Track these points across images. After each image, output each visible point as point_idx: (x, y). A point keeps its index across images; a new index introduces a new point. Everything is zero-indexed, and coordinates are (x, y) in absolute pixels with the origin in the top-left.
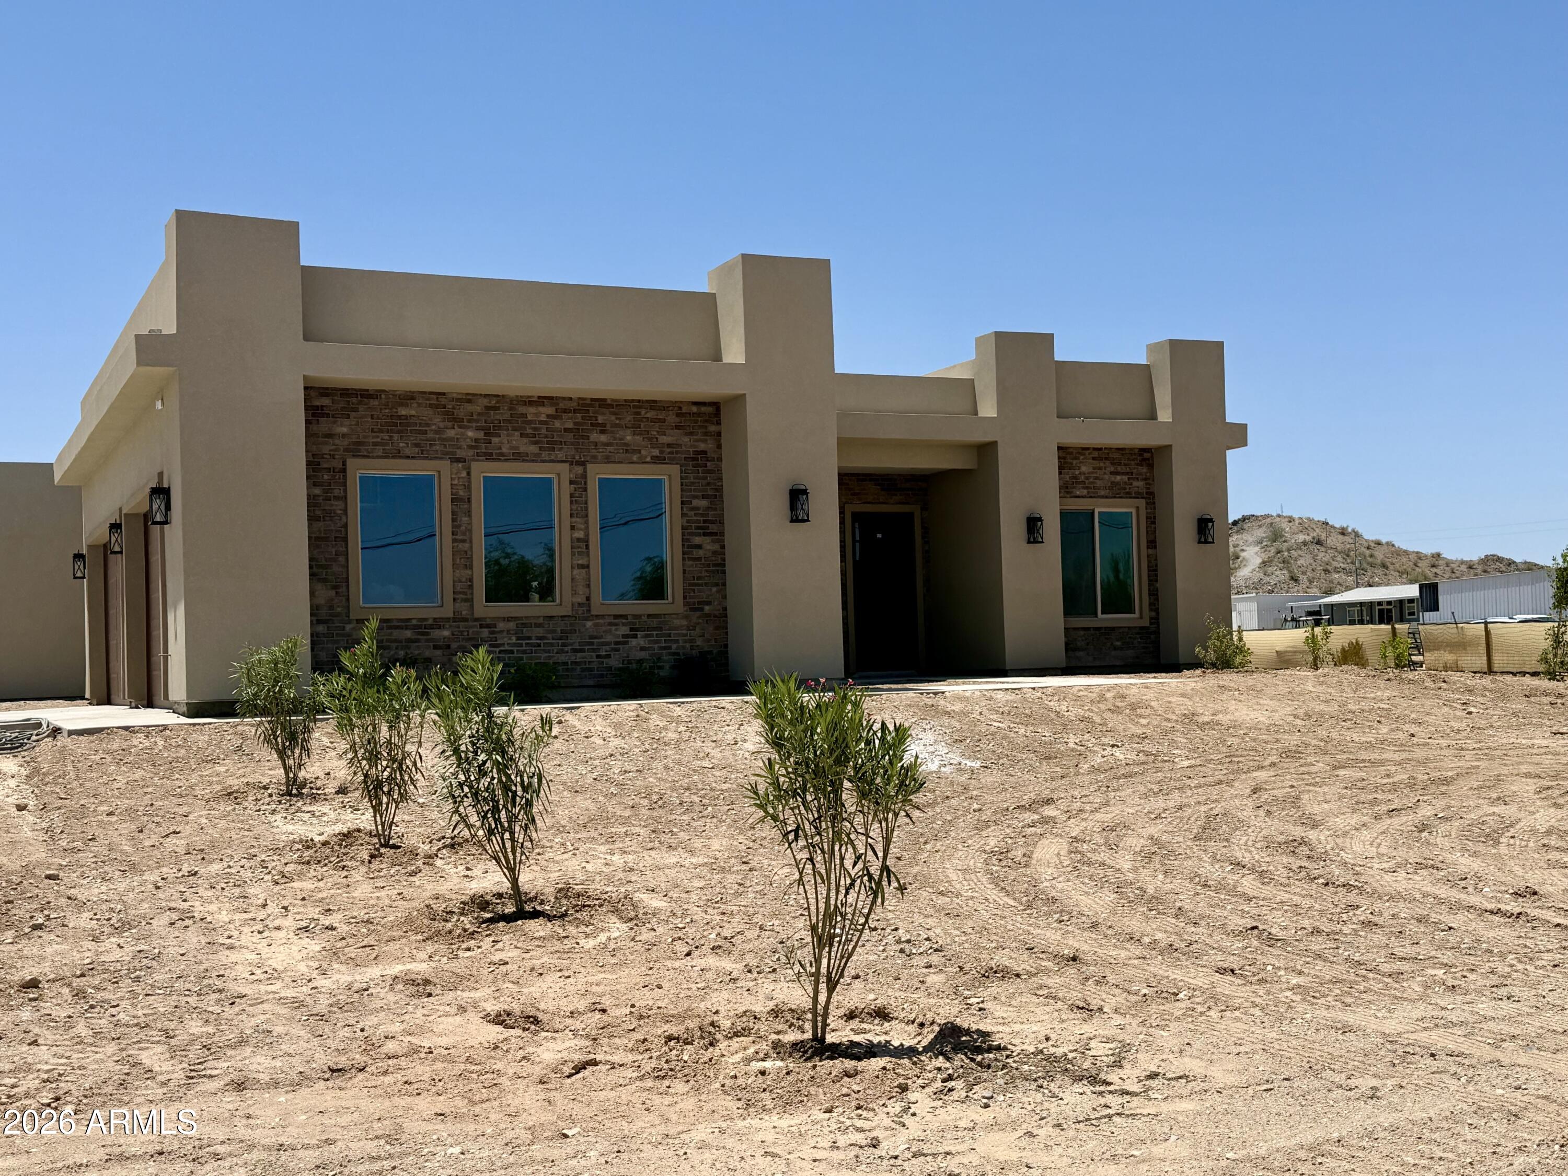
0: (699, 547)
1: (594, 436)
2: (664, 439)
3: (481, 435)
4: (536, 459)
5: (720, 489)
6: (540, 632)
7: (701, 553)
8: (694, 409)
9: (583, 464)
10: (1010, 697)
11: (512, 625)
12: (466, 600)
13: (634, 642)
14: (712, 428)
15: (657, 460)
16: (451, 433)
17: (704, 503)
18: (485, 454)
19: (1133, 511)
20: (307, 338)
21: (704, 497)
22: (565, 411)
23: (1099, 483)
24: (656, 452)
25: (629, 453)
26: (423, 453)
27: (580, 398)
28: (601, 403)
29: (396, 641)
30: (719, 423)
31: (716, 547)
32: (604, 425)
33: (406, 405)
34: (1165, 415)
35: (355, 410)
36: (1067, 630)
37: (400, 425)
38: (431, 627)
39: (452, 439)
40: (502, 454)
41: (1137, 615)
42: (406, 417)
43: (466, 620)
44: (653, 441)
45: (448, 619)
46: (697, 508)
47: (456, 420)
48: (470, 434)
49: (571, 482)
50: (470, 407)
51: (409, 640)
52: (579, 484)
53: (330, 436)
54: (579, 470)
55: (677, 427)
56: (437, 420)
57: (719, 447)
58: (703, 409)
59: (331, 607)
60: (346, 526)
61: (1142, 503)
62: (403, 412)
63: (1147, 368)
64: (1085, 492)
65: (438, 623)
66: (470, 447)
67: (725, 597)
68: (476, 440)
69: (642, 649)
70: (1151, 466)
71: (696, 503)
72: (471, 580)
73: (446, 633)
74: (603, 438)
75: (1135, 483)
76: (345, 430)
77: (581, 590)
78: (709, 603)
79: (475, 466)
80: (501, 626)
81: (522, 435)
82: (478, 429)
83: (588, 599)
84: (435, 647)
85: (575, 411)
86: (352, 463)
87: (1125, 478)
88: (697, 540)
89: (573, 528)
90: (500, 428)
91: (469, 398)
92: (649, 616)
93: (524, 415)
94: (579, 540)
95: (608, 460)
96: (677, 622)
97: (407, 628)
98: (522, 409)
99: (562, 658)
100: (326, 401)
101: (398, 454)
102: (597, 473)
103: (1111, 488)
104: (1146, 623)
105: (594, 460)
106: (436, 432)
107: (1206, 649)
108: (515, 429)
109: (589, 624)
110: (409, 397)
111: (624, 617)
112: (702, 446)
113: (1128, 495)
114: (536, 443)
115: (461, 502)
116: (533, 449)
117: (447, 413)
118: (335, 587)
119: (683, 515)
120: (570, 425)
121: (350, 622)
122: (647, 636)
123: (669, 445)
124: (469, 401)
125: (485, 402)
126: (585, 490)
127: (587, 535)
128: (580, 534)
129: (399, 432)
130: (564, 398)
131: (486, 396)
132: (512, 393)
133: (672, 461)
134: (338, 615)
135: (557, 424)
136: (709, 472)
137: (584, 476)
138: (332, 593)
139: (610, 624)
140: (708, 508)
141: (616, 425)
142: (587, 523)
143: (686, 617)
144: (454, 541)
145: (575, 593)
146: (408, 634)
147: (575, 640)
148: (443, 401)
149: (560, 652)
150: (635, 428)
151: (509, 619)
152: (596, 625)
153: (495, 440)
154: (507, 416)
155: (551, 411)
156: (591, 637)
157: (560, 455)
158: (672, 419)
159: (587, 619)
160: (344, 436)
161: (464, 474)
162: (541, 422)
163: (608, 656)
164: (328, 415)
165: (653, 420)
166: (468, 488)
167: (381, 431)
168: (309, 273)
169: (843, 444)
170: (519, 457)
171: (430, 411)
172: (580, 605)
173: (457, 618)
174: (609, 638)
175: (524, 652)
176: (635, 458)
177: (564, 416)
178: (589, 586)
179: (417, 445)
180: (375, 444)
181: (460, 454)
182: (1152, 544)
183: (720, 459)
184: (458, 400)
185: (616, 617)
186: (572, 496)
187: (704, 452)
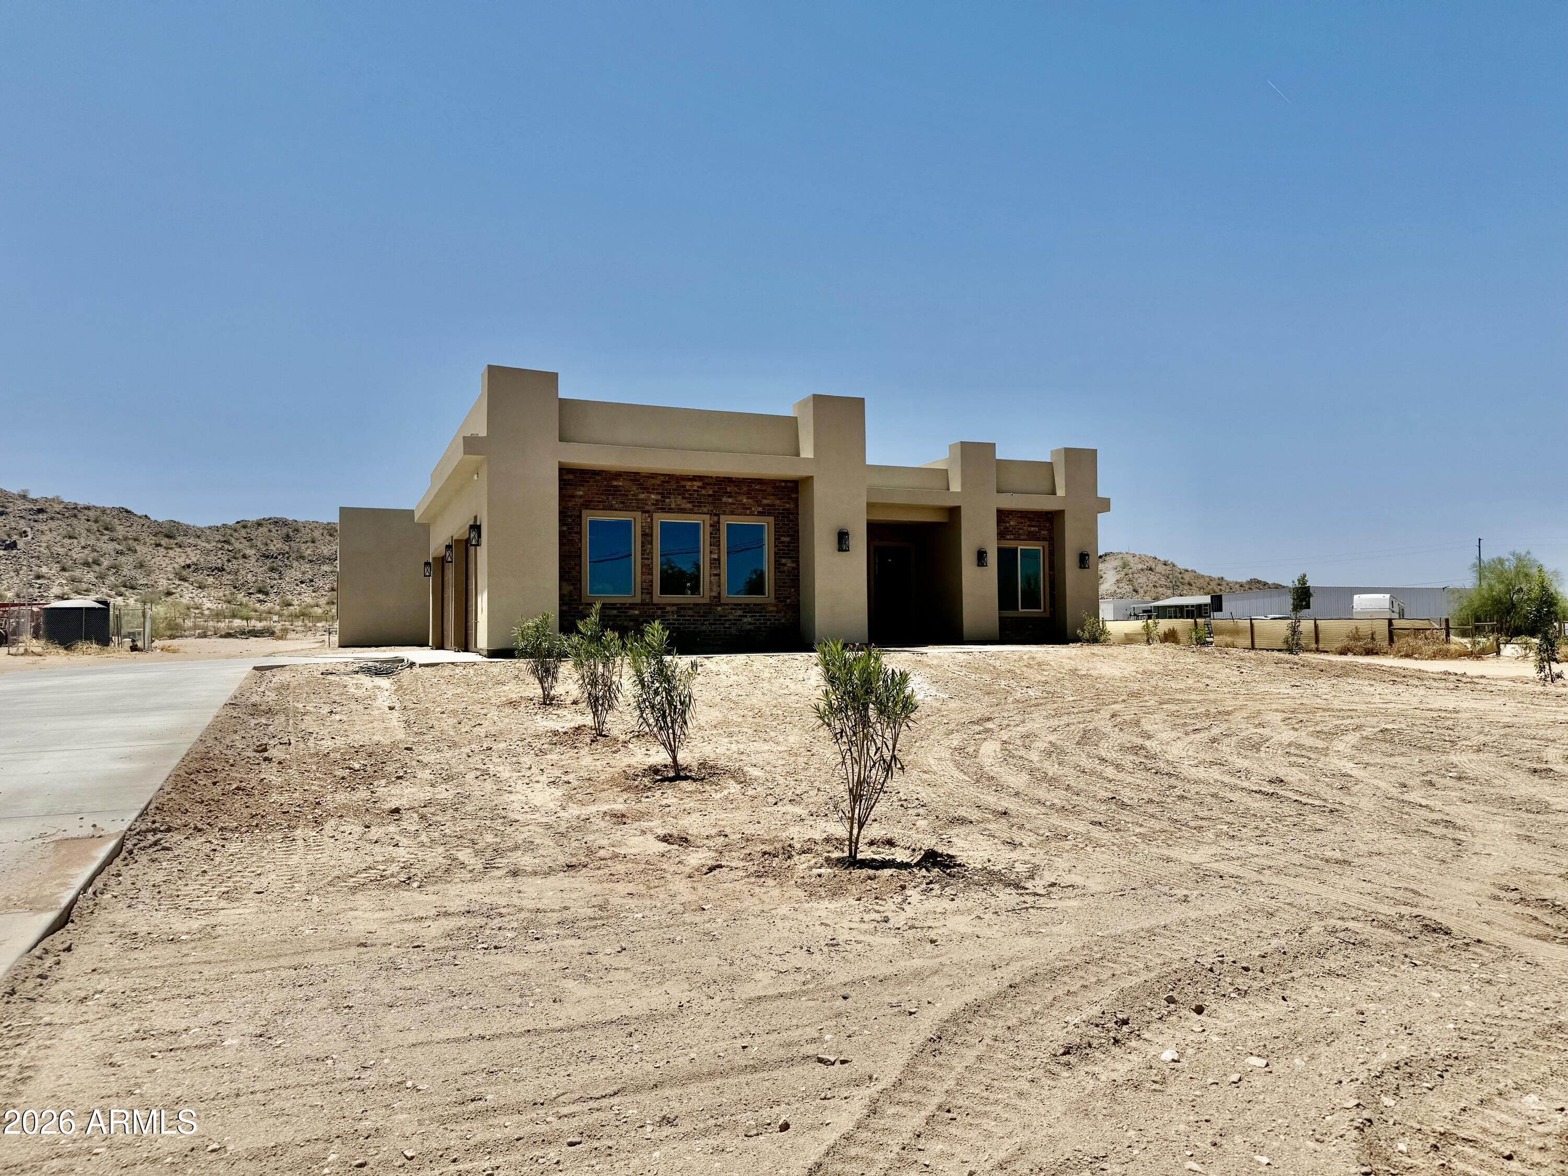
0: (785, 565)
1: (724, 499)
2: (765, 502)
3: (659, 497)
4: (691, 512)
5: (797, 531)
6: (690, 613)
7: (786, 568)
8: (783, 484)
9: (718, 515)
10: (966, 657)
11: (675, 608)
12: (648, 593)
13: (745, 620)
14: (794, 496)
15: (760, 514)
16: (642, 496)
17: (787, 539)
18: (662, 509)
19: (1041, 548)
20: (561, 439)
21: (788, 536)
22: (708, 484)
23: (1021, 532)
24: (760, 509)
25: (745, 510)
26: (626, 508)
27: (717, 477)
28: (729, 480)
29: (608, 616)
30: (797, 493)
31: (794, 565)
32: (730, 493)
33: (616, 479)
34: (1061, 492)
35: (588, 482)
36: (1000, 618)
37: (614, 491)
38: (628, 608)
39: (642, 500)
40: (671, 509)
41: (1042, 610)
42: (616, 486)
43: (648, 604)
44: (759, 504)
45: (638, 604)
46: (784, 542)
47: (645, 489)
48: (653, 496)
49: (711, 526)
50: (653, 481)
51: (615, 616)
52: (715, 527)
53: (573, 496)
54: (716, 518)
55: (774, 495)
56: (634, 488)
57: (797, 506)
58: (789, 484)
59: (571, 596)
60: (580, 549)
61: (1046, 544)
62: (615, 483)
63: (1050, 464)
64: (1012, 537)
65: (633, 606)
66: (653, 504)
67: (799, 594)
68: (657, 500)
69: (750, 624)
70: (1052, 523)
71: (783, 539)
72: (652, 581)
73: (637, 612)
74: (730, 500)
75: (1043, 532)
76: (581, 493)
77: (715, 588)
78: (789, 598)
79: (655, 515)
80: (668, 608)
81: (683, 498)
82: (658, 494)
83: (719, 593)
84: (631, 620)
85: (715, 484)
86: (585, 513)
87: (1037, 529)
88: (784, 561)
89: (711, 552)
90: (670, 494)
91: (653, 476)
92: (755, 605)
93: (684, 486)
94: (714, 559)
95: (732, 513)
96: (771, 609)
97: (614, 609)
98: (683, 483)
99: (704, 628)
100: (571, 477)
101: (611, 508)
102: (726, 520)
103: (1028, 535)
104: (1047, 615)
105: (724, 513)
106: (633, 495)
107: (1083, 631)
108: (679, 494)
109: (719, 608)
110: (618, 475)
111: (740, 605)
112: (788, 506)
113: (1038, 539)
114: (691, 502)
115: (647, 536)
116: (689, 506)
117: (640, 484)
118: (573, 584)
119: (775, 546)
120: (711, 492)
121: (581, 604)
122: (752, 616)
123: (768, 505)
124: (653, 478)
125: (662, 478)
126: (719, 530)
127: (719, 557)
128: (716, 556)
129: (612, 495)
130: (708, 477)
131: (663, 475)
132: (678, 473)
133: (769, 514)
134: (575, 600)
135: (704, 492)
136: (792, 521)
137: (718, 522)
138: (571, 588)
139: (732, 609)
140: (789, 542)
141: (738, 493)
142: (719, 549)
143: (776, 606)
144: (642, 558)
145: (711, 590)
146: (615, 612)
147: (711, 618)
148: (638, 477)
149: (703, 624)
150: (748, 494)
151: (674, 605)
152: (724, 609)
153: (667, 500)
154: (674, 487)
155: (699, 484)
156: (720, 616)
157: (705, 510)
158: (770, 489)
159: (718, 605)
160: (581, 497)
161: (649, 520)
162: (694, 491)
163: (730, 628)
164: (571, 485)
165: (759, 490)
166: (651, 528)
167: (602, 494)
168: (562, 401)
169: (870, 506)
170: (682, 511)
171: (631, 483)
172: (714, 597)
173: (643, 604)
174: (731, 617)
175: (681, 624)
176: (748, 512)
177: (708, 487)
178: (719, 586)
179: (622, 503)
180: (598, 502)
181: (647, 508)
182: (1052, 567)
183: (797, 514)
184: (648, 477)
185: (735, 605)
186: (711, 533)
187: (788, 509)
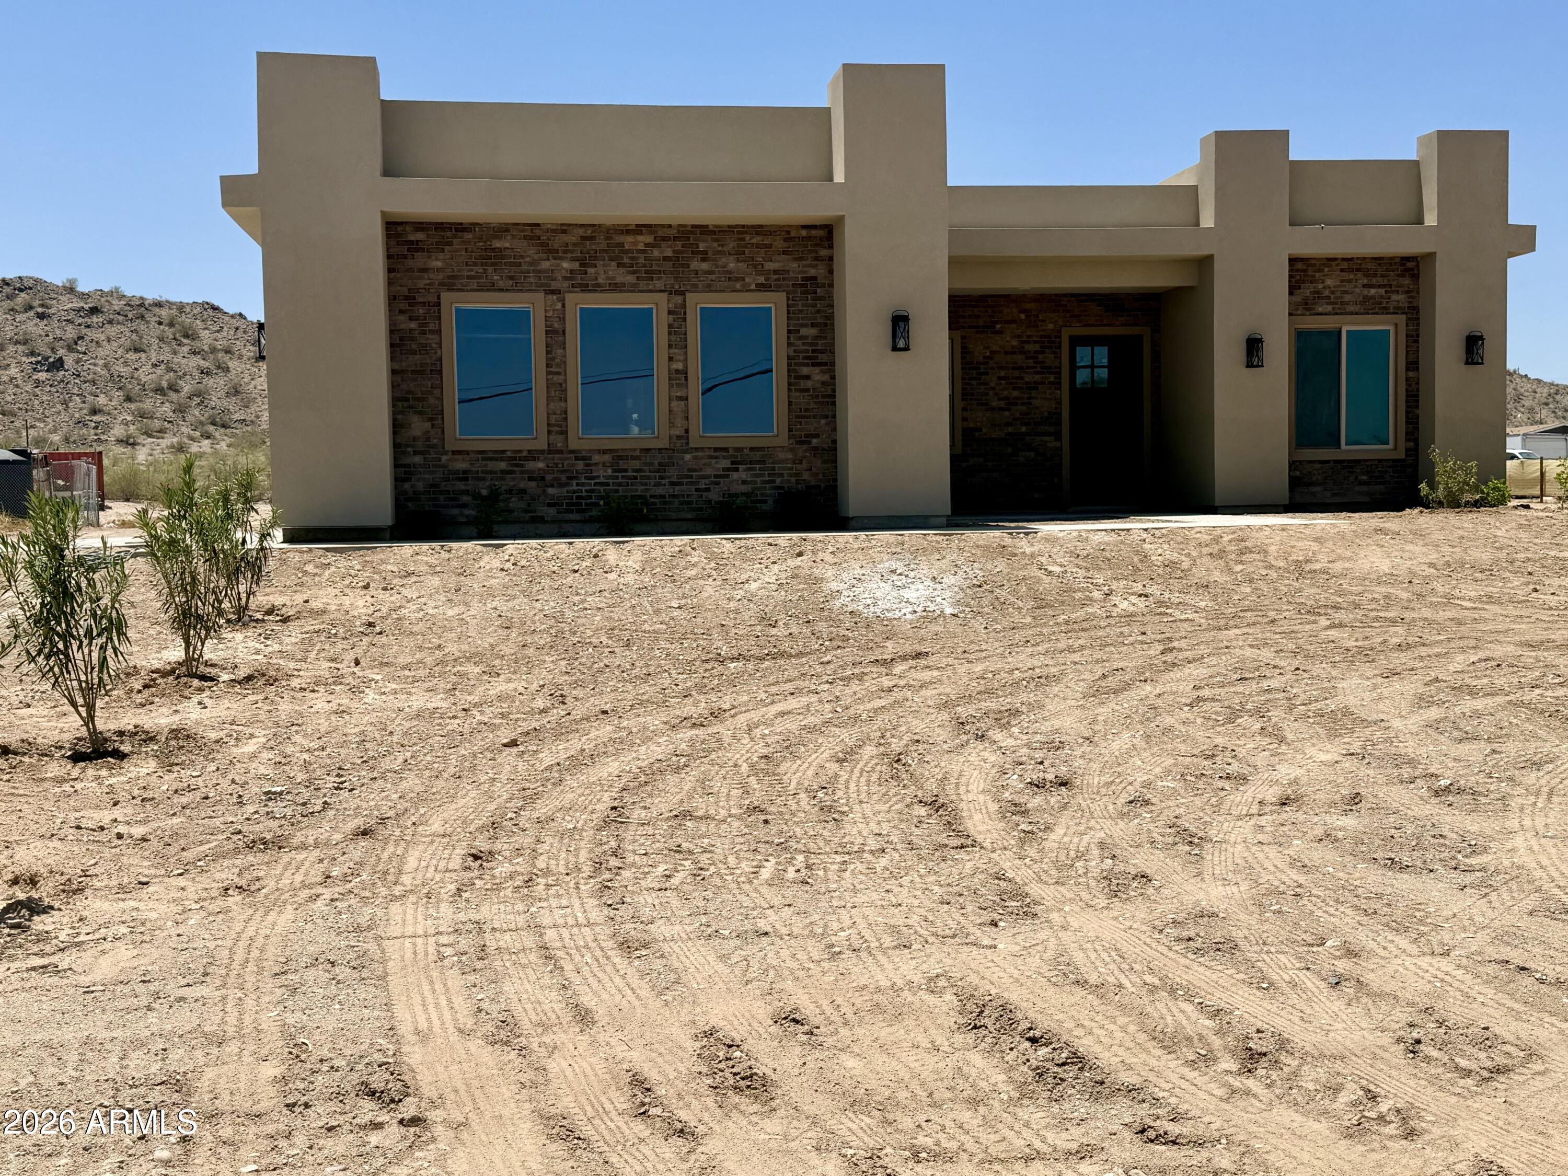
0: (807, 377)
1: (695, 265)
2: (770, 266)
3: (576, 266)
4: (633, 289)
5: (831, 317)
6: (636, 464)
7: (809, 384)
8: (804, 233)
9: (682, 293)
11: (607, 458)
12: (561, 433)
13: (735, 476)
14: (823, 252)
15: (761, 287)
16: (545, 265)
17: (813, 332)
18: (580, 285)
19: (1391, 328)
20: (387, 172)
21: (813, 325)
22: (664, 239)
23: (1347, 298)
24: (761, 280)
25: (732, 282)
26: (517, 286)
27: (680, 226)
28: (703, 230)
29: (491, 472)
30: (831, 247)
31: (826, 377)
32: (705, 252)
33: (500, 238)
34: (1431, 219)
35: (450, 244)
37: (493, 257)
38: (526, 459)
39: (546, 271)
40: (598, 285)
41: (1391, 446)
42: (500, 250)
43: (560, 452)
44: (757, 268)
45: (543, 452)
46: (806, 337)
47: (551, 252)
48: (565, 265)
49: (670, 312)
50: (565, 238)
51: (504, 472)
52: (678, 314)
53: (424, 270)
54: (679, 299)
55: (784, 253)
56: (532, 251)
57: (831, 272)
58: (814, 232)
59: (428, 439)
60: (440, 359)
61: (1402, 319)
62: (497, 244)
63: (1416, 164)
64: (1329, 308)
65: (533, 455)
66: (566, 278)
67: (835, 429)
68: (572, 271)
69: (744, 482)
70: (1416, 277)
71: (804, 331)
72: (566, 412)
73: (541, 465)
74: (705, 266)
75: (1395, 297)
76: (439, 264)
77: (679, 422)
78: (817, 436)
79: (569, 298)
80: (596, 458)
81: (619, 265)
82: (573, 259)
83: (687, 431)
84: (530, 479)
85: (675, 238)
86: (446, 297)
87: (1382, 291)
88: (805, 371)
89: (671, 359)
90: (596, 258)
91: (564, 229)
92: (752, 449)
93: (621, 245)
94: (677, 371)
95: (709, 288)
96: (782, 456)
97: (502, 460)
98: (620, 239)
99: (660, 491)
100: (420, 236)
101: (492, 287)
102: (698, 302)
103: (1363, 303)
104: (1401, 454)
105: (695, 289)
106: (530, 264)
108: (612, 259)
109: (688, 457)
110: (504, 229)
111: (725, 449)
112: (812, 272)
113: (1385, 311)
114: (634, 273)
115: (556, 334)
116: (631, 279)
117: (542, 244)
118: (430, 419)
119: (789, 344)
120: (669, 253)
121: (446, 453)
122: (749, 469)
123: (776, 272)
124: (564, 232)
125: (581, 232)
126: (685, 320)
127: (686, 367)
128: (680, 366)
129: (493, 265)
130: (662, 226)
131: (582, 226)
132: (608, 222)
133: (778, 288)
134: (434, 446)
135: (656, 253)
136: (821, 298)
137: (684, 306)
138: (428, 425)
139: (711, 457)
140: (816, 337)
141: (719, 252)
142: (686, 353)
143: (792, 450)
144: (548, 373)
145: (672, 425)
146: (503, 465)
147: (673, 473)
148: (538, 232)
149: (657, 485)
150: (739, 254)
151: (605, 452)
152: (696, 458)
153: (591, 270)
154: (603, 246)
155: (649, 239)
156: (690, 470)
157: (659, 285)
158: (779, 244)
159: (686, 452)
160: (438, 270)
161: (559, 306)
162: (639, 251)
163: (708, 490)
164: (423, 250)
165: (758, 246)
166: (563, 319)
167: (475, 264)
170: (616, 287)
171: (525, 243)
172: (678, 437)
173: (551, 450)
174: (709, 472)
175: (620, 484)
176: (738, 286)
177: (663, 244)
178: (687, 418)
179: (511, 278)
180: (469, 277)
181: (554, 285)
182: (1413, 365)
183: (831, 285)
184: (554, 231)
185: (716, 449)
186: (670, 326)
187: (814, 278)
